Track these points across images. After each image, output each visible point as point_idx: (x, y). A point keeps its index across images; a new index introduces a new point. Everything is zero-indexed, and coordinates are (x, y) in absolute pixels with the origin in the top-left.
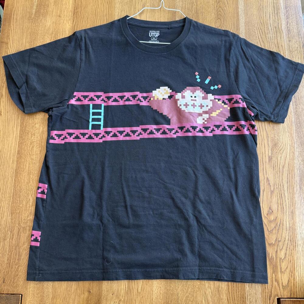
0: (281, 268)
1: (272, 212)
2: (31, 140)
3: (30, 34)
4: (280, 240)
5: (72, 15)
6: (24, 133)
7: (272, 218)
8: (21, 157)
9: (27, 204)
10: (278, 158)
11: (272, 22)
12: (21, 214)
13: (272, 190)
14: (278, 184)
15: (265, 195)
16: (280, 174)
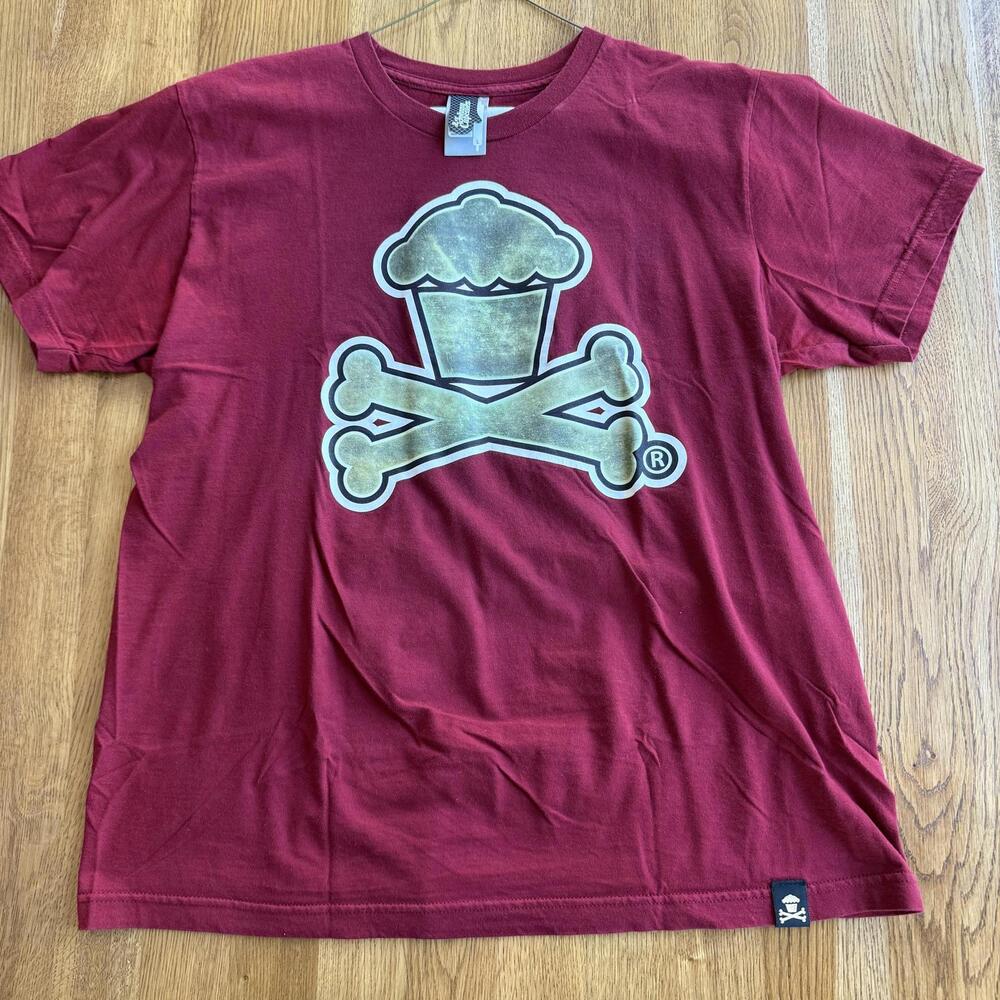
0: (966, 967)
1: (933, 755)
2: (52, 501)
3: (45, 110)
4: (961, 859)
5: (196, 36)
6: (26, 478)
7: (933, 778)
8: (16, 563)
9: (41, 735)
10: (955, 556)
11: (930, 48)
12: (21, 773)
13: (931, 673)
14: (955, 652)
15: (906, 694)
16: (963, 615)
